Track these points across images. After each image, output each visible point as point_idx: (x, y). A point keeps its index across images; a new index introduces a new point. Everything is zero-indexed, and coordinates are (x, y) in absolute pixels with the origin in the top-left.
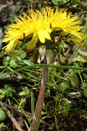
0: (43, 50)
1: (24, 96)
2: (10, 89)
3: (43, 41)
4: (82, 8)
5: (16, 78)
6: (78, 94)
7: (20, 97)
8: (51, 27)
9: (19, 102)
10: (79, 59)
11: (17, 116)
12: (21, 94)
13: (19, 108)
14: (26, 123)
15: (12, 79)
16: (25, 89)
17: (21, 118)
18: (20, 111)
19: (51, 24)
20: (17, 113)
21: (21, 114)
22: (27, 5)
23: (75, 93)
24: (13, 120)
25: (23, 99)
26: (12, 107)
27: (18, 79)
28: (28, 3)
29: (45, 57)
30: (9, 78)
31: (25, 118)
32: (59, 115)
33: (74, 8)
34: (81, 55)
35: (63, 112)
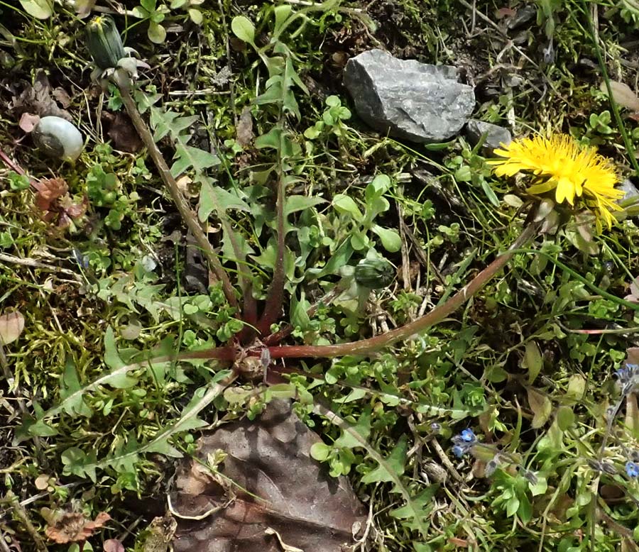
0: (548, 207)
1: (443, 235)
2: (431, 210)
3: (559, 200)
4: (628, 156)
5: (448, 198)
6: (531, 288)
7: (435, 233)
8: (583, 185)
9: (431, 239)
10: (570, 236)
11: (413, 257)
12: (442, 228)
13: (425, 247)
14: (419, 277)
15: (441, 194)
16: (455, 226)
17: (417, 266)
18: (423, 254)
19: (585, 181)
20: (416, 255)
21: (422, 260)
22: (542, 89)
23: (527, 283)
24: (405, 261)
25: (440, 239)
26: (415, 240)
27: (451, 202)
28: (545, 88)
29: (544, 220)
30: (438, 189)
31: (423, 270)
32: (478, 299)
33: (615, 148)
34: (578, 233)
35: (489, 298)
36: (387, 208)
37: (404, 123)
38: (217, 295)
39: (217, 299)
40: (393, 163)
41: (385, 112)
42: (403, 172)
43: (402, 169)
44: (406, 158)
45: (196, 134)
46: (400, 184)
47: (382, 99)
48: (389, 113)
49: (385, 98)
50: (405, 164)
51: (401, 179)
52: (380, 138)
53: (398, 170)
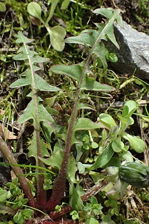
36: (133, 123)
37: (144, 66)
38: (14, 189)
39: (14, 192)
40: (137, 93)
41: (133, 58)
42: (142, 99)
43: (141, 97)
44: (145, 90)
45: (10, 75)
46: (140, 107)
47: (130, 49)
48: (135, 58)
49: (133, 48)
50: (143, 94)
51: (141, 104)
52: (128, 77)
53: (139, 98)
